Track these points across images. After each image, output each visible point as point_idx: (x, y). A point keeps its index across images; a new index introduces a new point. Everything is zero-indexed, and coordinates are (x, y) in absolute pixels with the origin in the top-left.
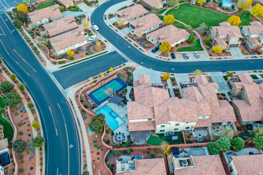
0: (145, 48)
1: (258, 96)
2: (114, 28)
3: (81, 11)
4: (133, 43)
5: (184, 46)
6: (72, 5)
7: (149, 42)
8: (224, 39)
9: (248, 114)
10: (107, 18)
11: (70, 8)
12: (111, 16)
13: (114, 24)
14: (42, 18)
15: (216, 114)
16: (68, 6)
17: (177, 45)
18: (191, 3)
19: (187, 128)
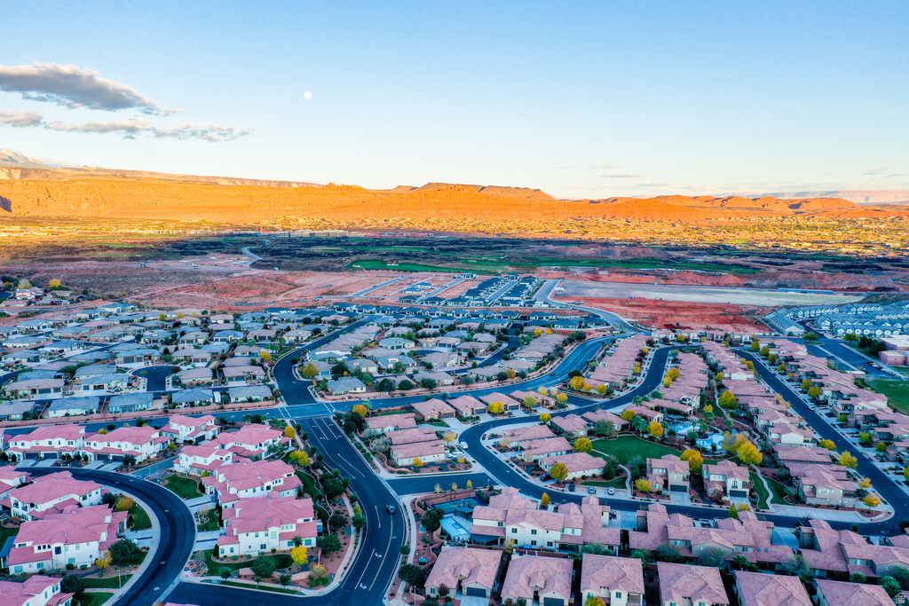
0: (532, 475)
1: (662, 524)
2: (493, 450)
3: (448, 426)
4: (515, 468)
5: (595, 480)
6: (436, 417)
7: (541, 469)
8: (661, 476)
9: (640, 541)
10: (486, 439)
11: (431, 421)
12: (493, 436)
13: (494, 446)
14: (386, 425)
15: (594, 534)
16: (429, 417)
17: (584, 477)
18: (641, 435)
19: (550, 544)
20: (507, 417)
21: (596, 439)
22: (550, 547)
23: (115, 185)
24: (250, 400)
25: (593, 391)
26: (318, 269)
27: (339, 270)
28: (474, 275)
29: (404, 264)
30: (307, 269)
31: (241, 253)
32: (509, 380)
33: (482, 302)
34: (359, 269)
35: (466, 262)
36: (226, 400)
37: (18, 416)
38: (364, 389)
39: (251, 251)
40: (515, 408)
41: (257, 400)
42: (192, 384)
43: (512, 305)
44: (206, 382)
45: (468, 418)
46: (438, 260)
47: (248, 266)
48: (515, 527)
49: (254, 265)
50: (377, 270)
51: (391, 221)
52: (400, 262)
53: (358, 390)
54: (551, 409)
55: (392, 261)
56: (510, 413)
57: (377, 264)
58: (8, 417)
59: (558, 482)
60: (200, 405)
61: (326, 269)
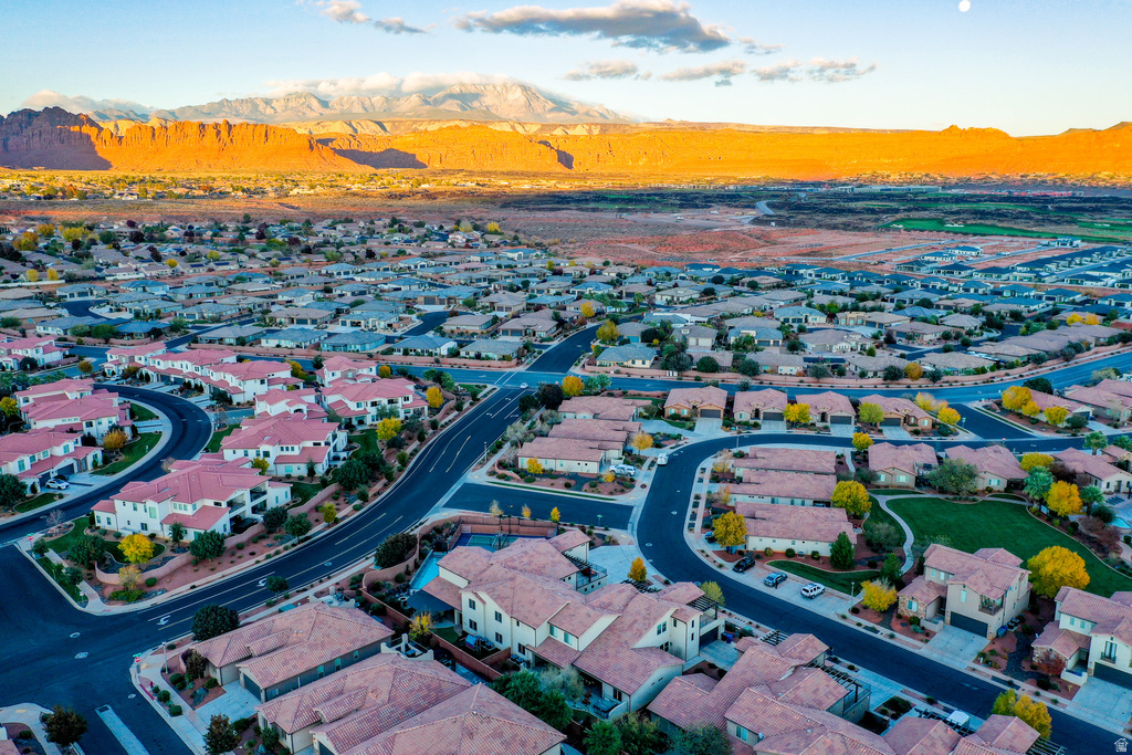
0: (705, 527)
2: (703, 475)
3: (690, 429)
4: (696, 510)
6: (685, 413)
8: (939, 589)
10: (722, 457)
11: (675, 418)
16: (673, 411)
17: (790, 553)
18: (1035, 506)
19: (522, 649)
20: (812, 433)
21: (928, 496)
22: (521, 655)
23: (678, 135)
24: (478, 357)
25: (1043, 418)
26: (835, 227)
27: (864, 229)
28: (1075, 243)
29: (976, 225)
30: (820, 226)
31: (754, 207)
32: (908, 381)
33: (1032, 275)
34: (899, 230)
35: (1090, 225)
36: (454, 354)
37: (232, 341)
38: (648, 364)
39: (768, 205)
40: (845, 421)
41: (488, 358)
42: (452, 332)
43: (1088, 284)
44: (470, 332)
45: (739, 423)
46: (1037, 221)
47: (748, 221)
48: (474, 598)
49: (757, 221)
50: (922, 231)
51: (1031, 176)
52: (969, 222)
53: (638, 363)
54: (916, 433)
55: (956, 221)
56: (826, 428)
57: (932, 224)
58: (221, 339)
59: (729, 550)
60: (418, 354)
61: (846, 227)
